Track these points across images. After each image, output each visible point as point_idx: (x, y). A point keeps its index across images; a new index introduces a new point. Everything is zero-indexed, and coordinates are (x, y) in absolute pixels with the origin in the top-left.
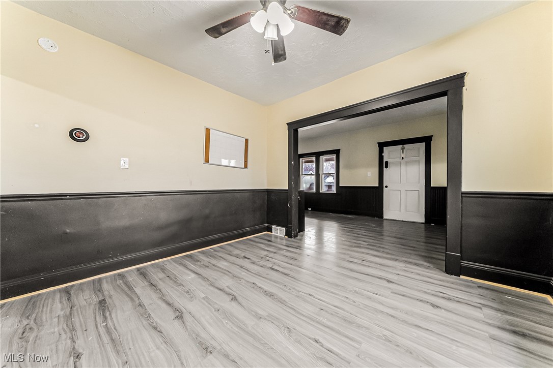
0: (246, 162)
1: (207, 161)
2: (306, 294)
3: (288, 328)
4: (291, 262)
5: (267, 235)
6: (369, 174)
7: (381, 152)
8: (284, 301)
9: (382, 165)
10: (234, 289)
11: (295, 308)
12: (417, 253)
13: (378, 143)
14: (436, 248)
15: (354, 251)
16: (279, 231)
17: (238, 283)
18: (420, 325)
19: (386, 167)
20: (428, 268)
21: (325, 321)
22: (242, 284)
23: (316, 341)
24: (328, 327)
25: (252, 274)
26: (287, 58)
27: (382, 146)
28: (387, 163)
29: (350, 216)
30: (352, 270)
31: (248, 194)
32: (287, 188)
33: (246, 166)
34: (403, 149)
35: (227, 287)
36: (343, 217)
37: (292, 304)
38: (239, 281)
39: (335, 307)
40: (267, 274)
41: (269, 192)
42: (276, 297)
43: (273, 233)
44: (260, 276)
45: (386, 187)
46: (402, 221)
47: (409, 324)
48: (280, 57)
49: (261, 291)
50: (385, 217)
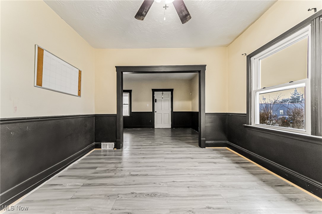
0: (79, 90)
1: (39, 83)
2: (171, 182)
3: (190, 211)
4: (139, 165)
5: (98, 151)
6: (148, 105)
7: (153, 94)
8: (166, 194)
9: (154, 101)
10: (121, 208)
11: (177, 195)
12: (184, 142)
13: (152, 89)
14: (186, 138)
15: (162, 148)
16: (108, 146)
17: (118, 200)
18: (222, 173)
19: (156, 102)
20: (194, 147)
21: (197, 193)
22: (122, 199)
23: (209, 208)
24: (202, 196)
25: (122, 186)
26: (144, 20)
27: (154, 91)
28: (156, 99)
29: (139, 129)
30: (173, 158)
31: (81, 119)
32: (116, 113)
33: (79, 95)
34: (163, 93)
35: (113, 209)
36: (135, 130)
37: (174, 193)
38: (118, 198)
39: (191, 182)
40: (134, 181)
41: (96, 116)
42: (159, 195)
43: (102, 149)
44: (130, 185)
45: (156, 112)
46: (163, 128)
47: (218, 175)
48: (141, 16)
49: (145, 196)
50: (155, 128)
